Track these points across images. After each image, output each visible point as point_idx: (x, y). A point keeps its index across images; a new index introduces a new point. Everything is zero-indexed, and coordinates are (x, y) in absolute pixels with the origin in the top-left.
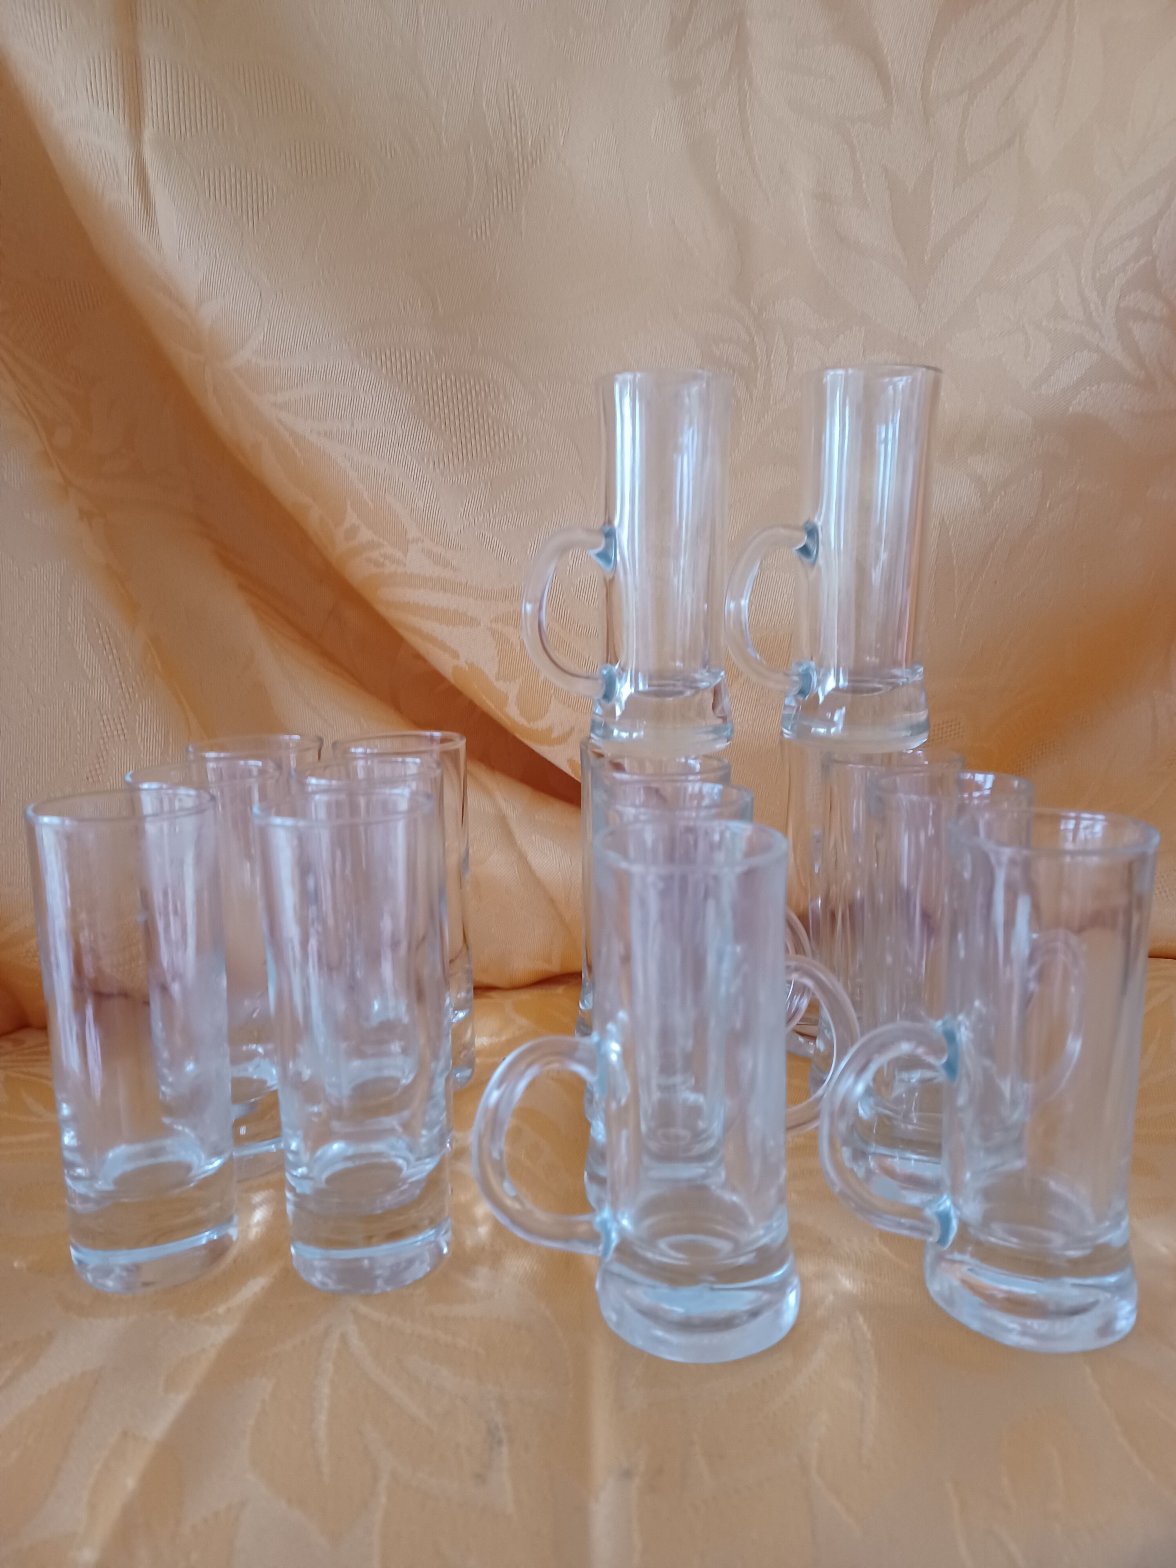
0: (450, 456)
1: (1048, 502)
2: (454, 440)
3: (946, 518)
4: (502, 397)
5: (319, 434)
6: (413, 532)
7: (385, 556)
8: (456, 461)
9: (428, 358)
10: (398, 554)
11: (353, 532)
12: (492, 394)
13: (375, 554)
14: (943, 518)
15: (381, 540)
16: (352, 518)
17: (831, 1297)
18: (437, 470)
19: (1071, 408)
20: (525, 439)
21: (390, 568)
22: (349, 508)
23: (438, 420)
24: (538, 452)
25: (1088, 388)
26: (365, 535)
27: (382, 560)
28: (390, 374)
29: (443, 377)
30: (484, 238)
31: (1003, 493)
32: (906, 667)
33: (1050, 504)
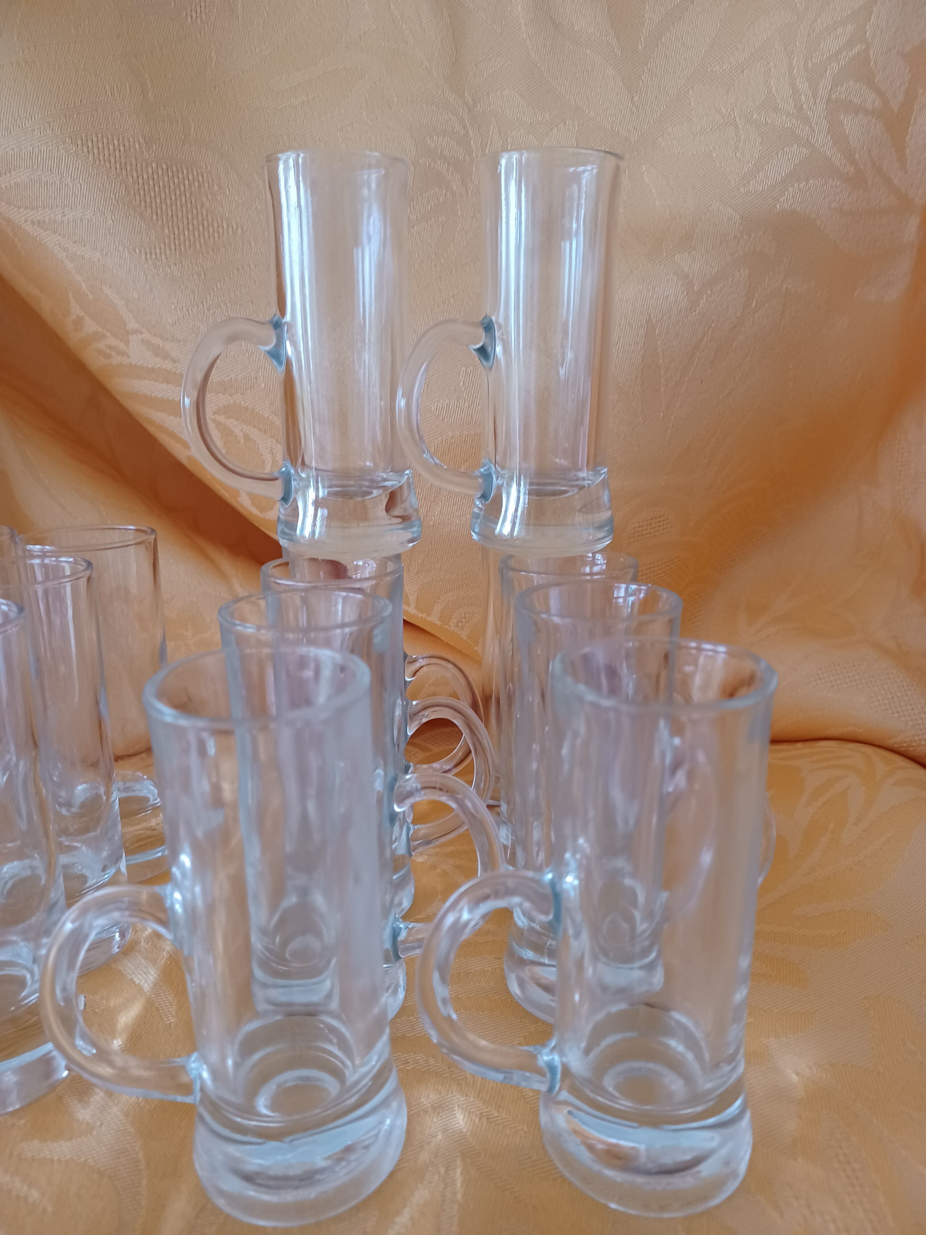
0: (162, 246)
1: (754, 302)
2: (166, 231)
3: (652, 317)
4: (216, 188)
5: (33, 223)
6: (132, 325)
7: (110, 347)
8: (168, 252)
9: (137, 146)
10: (121, 346)
11: (79, 322)
12: (206, 185)
13: (101, 345)
14: (650, 316)
15: (104, 331)
16: (76, 310)
17: (440, 1137)
18: (149, 261)
19: (778, 206)
20: (240, 231)
21: (116, 360)
22: (72, 301)
23: (149, 210)
24: (253, 243)
25: (796, 185)
26: (91, 326)
27: (108, 351)
28: (97, 163)
29: (154, 165)
30: (199, 22)
31: (709, 292)
32: (588, 470)
33: (756, 304)
